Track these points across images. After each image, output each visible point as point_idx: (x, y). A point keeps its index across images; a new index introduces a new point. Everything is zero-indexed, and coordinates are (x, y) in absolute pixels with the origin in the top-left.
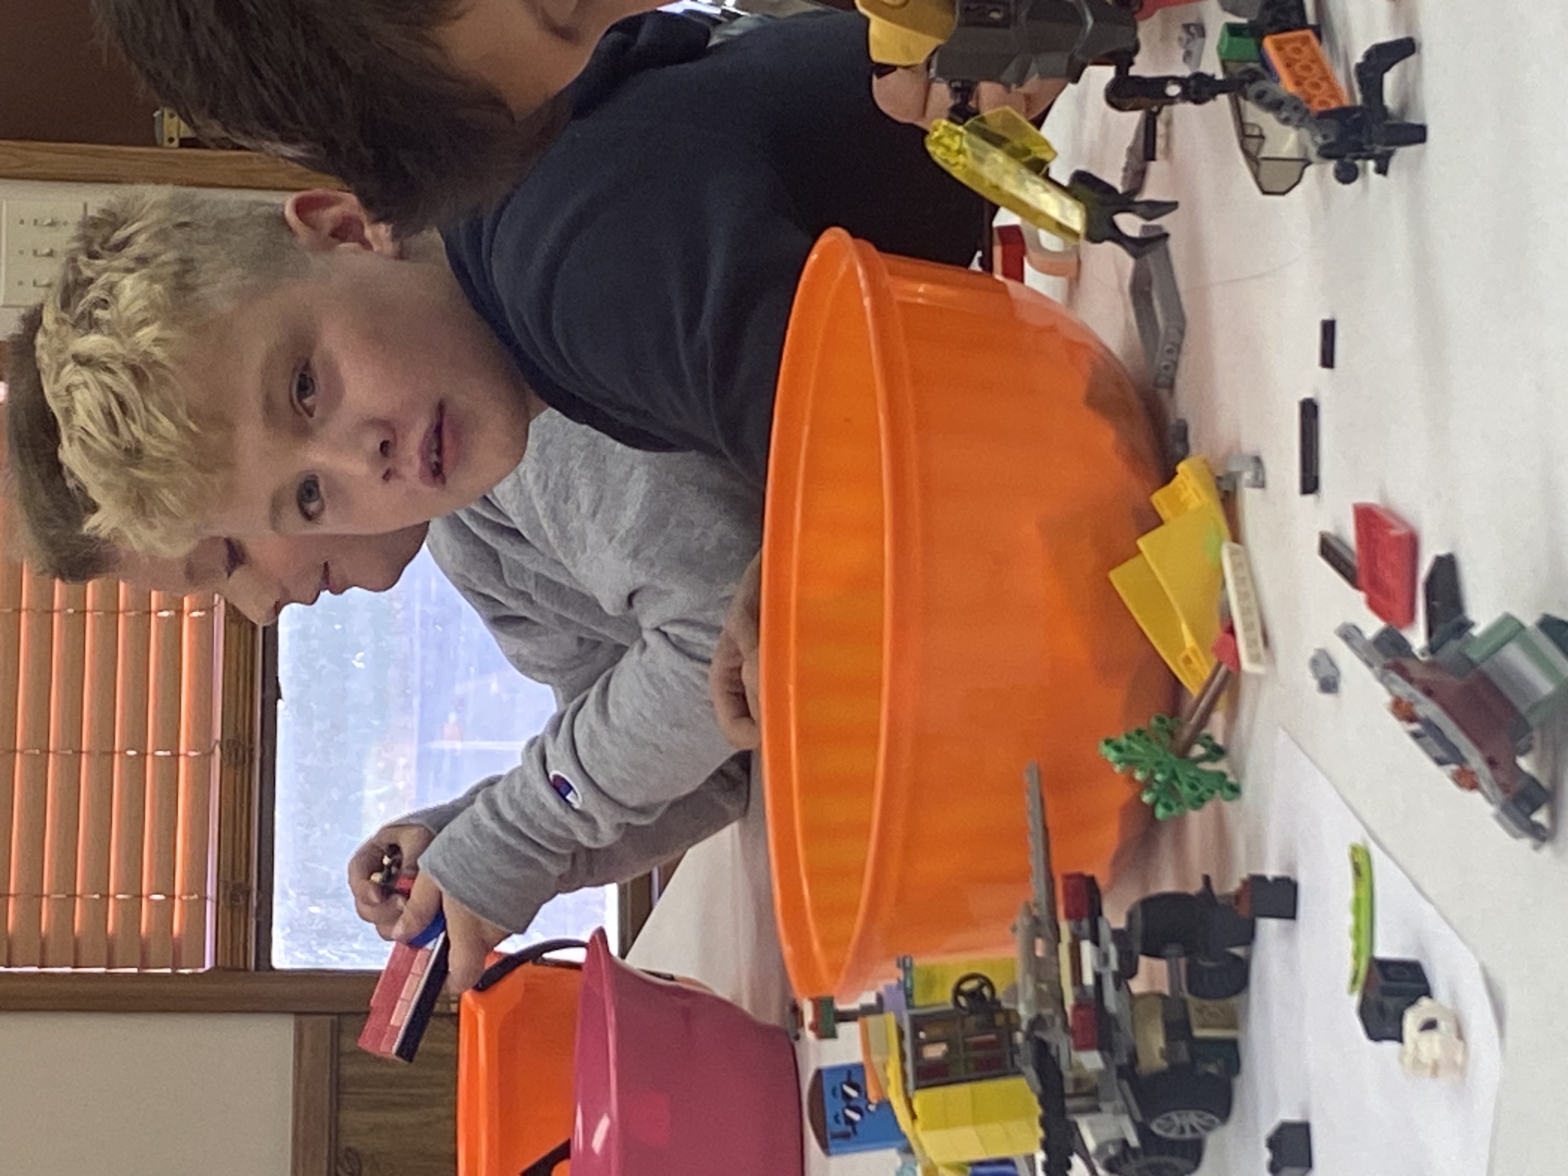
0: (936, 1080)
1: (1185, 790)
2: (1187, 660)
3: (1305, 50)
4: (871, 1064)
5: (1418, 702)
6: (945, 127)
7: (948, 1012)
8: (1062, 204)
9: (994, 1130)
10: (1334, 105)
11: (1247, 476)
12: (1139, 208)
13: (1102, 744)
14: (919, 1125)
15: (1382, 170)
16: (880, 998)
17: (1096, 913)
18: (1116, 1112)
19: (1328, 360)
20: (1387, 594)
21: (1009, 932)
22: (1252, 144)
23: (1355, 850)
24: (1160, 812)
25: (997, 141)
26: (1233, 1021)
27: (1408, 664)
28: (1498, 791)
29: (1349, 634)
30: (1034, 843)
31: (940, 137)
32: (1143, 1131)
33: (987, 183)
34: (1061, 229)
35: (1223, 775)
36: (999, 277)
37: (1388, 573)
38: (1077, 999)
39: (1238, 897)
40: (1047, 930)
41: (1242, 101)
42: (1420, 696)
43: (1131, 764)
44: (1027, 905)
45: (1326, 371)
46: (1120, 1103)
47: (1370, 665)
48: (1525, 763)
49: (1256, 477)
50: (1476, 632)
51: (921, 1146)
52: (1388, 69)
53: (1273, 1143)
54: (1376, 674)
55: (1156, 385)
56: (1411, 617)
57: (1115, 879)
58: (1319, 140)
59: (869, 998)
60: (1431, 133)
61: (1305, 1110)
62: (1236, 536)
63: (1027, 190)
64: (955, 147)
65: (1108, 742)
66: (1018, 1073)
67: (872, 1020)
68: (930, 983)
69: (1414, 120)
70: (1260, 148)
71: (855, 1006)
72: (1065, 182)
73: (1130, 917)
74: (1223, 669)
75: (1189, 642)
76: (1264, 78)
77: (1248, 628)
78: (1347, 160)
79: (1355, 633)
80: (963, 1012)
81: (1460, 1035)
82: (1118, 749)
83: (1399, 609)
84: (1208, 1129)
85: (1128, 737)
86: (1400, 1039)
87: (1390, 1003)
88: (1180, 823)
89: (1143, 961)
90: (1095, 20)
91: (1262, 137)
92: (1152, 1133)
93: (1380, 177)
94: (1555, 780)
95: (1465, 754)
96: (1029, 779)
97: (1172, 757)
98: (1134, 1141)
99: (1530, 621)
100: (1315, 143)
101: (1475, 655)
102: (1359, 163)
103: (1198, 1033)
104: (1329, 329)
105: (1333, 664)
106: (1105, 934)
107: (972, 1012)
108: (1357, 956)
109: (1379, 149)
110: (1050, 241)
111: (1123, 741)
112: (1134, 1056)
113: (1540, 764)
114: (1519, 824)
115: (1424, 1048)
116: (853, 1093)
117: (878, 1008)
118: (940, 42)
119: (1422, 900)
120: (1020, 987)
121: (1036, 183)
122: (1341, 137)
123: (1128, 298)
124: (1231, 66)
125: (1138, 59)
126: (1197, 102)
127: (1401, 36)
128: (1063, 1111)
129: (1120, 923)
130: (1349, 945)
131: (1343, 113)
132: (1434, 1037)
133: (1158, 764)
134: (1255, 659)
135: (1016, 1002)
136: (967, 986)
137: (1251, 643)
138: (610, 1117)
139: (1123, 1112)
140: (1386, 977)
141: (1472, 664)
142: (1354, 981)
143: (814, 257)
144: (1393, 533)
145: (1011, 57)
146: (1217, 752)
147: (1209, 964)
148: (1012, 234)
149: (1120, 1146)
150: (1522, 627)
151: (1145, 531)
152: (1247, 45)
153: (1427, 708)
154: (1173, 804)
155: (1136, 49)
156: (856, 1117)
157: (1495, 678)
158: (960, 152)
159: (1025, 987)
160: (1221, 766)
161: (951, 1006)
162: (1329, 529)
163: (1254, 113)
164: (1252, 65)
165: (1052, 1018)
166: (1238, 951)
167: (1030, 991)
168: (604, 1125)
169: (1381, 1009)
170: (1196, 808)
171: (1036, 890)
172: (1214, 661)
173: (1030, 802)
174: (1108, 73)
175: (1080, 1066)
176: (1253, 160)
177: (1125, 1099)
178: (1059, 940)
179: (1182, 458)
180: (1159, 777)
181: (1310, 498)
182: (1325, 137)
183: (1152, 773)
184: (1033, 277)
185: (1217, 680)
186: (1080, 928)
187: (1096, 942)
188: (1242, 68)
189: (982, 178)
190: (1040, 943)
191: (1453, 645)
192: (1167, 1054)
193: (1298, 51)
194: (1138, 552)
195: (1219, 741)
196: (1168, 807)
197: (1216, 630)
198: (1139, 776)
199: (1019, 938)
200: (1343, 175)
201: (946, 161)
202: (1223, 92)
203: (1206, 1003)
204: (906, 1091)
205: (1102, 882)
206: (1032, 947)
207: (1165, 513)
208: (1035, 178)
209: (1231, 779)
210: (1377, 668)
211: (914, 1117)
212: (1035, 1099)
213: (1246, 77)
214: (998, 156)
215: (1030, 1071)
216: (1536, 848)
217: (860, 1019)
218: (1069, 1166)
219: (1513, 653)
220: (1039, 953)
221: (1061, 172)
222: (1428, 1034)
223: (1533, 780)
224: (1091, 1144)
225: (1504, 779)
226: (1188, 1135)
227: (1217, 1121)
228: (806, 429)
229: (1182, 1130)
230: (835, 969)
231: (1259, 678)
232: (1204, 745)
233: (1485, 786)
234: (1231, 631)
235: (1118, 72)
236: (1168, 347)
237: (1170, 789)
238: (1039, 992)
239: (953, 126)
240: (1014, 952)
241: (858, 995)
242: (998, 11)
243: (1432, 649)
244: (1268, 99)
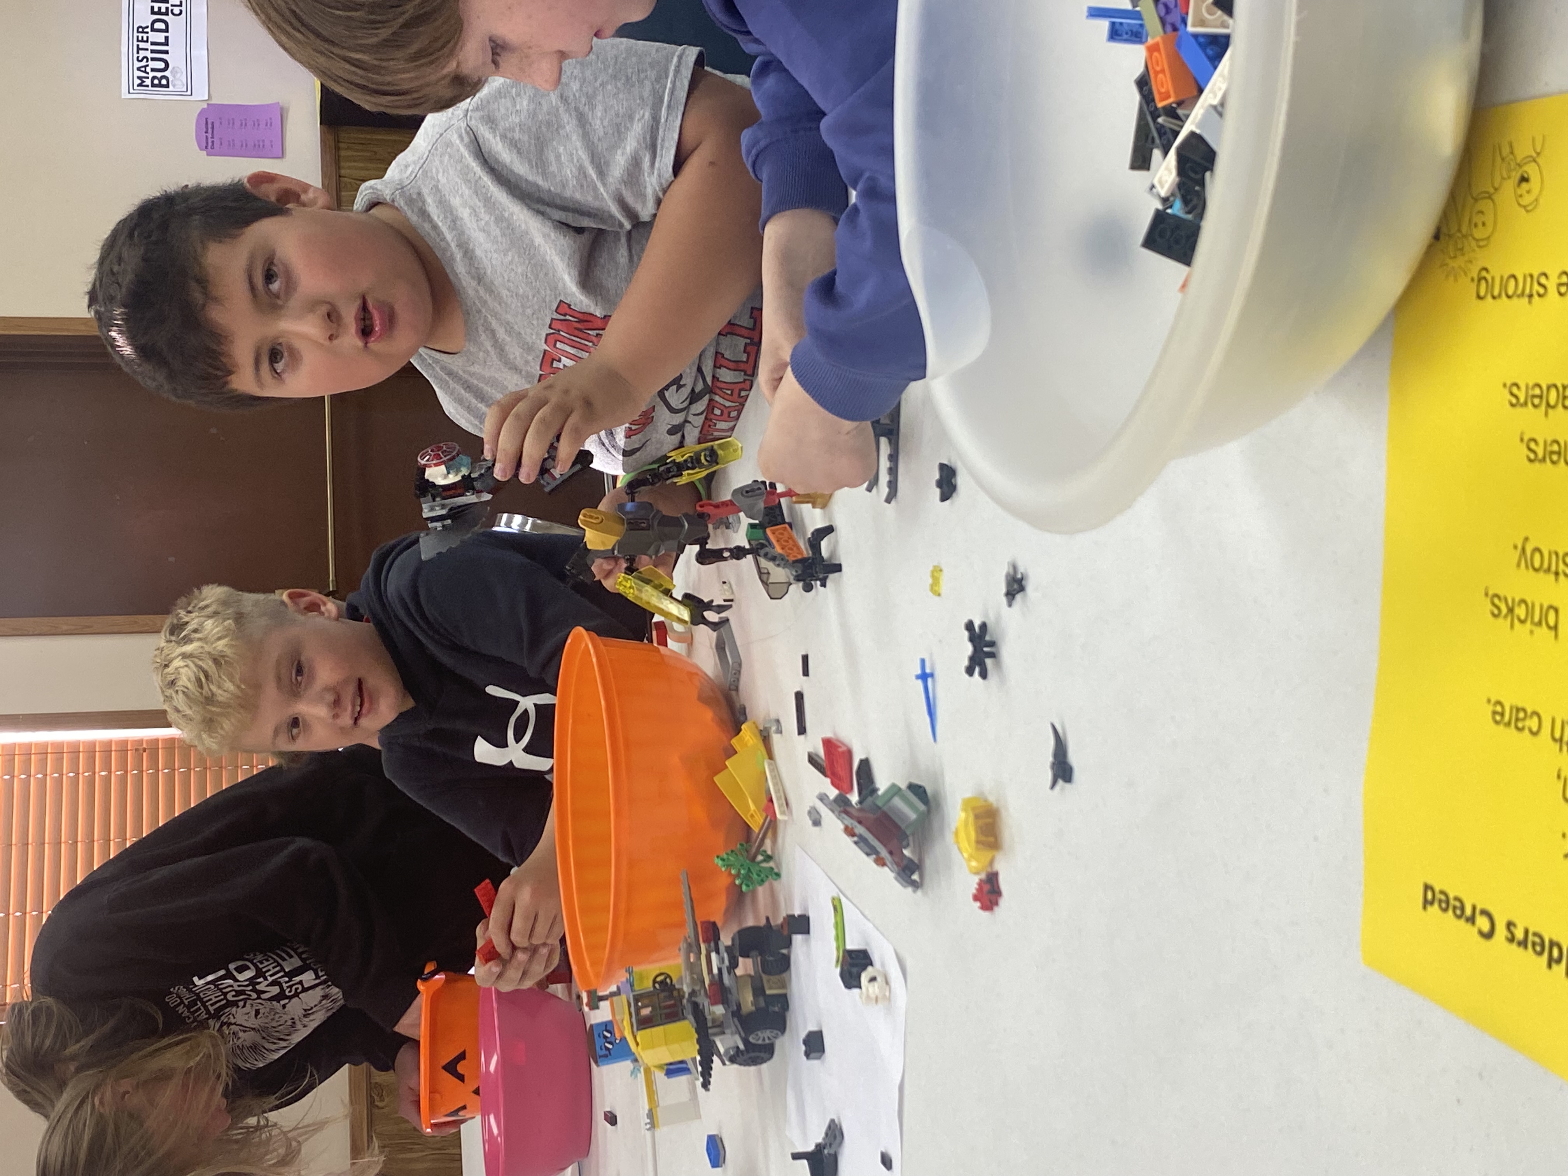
0: (647, 1026)
1: (755, 876)
2: (752, 816)
3: (785, 533)
4: (615, 1019)
5: (856, 826)
6: (623, 577)
7: (651, 992)
8: (679, 608)
9: (675, 1047)
10: (800, 557)
11: (774, 728)
12: (713, 608)
13: (716, 858)
14: (640, 1047)
15: (824, 585)
16: (618, 988)
17: (717, 938)
18: (732, 1034)
19: (806, 673)
20: (840, 779)
21: (677, 951)
22: (765, 577)
23: (833, 899)
24: (744, 888)
25: (647, 582)
26: (784, 985)
27: (849, 809)
28: (895, 866)
29: (822, 798)
30: (687, 907)
31: (620, 582)
32: (746, 1041)
33: (643, 601)
34: (681, 621)
35: (772, 869)
36: (655, 644)
37: (839, 769)
38: (710, 981)
39: (782, 925)
40: (695, 949)
41: (758, 557)
42: (856, 824)
43: (729, 866)
44: (685, 938)
45: (805, 678)
46: (734, 1029)
47: (833, 811)
48: (906, 852)
49: (778, 728)
50: (880, 793)
51: (641, 1057)
52: (822, 540)
53: (805, 1042)
54: (836, 816)
55: (730, 689)
56: (851, 788)
57: (726, 922)
58: (794, 573)
59: (613, 988)
60: (844, 568)
61: (820, 1024)
62: (771, 756)
63: (662, 603)
64: (628, 585)
65: (718, 857)
66: (684, 1018)
67: (615, 998)
68: (641, 978)
69: (837, 562)
70: (768, 579)
71: (607, 993)
72: (680, 598)
73: (733, 939)
74: (768, 819)
75: (752, 807)
76: (767, 546)
77: (778, 799)
78: (807, 581)
79: (826, 797)
80: (658, 991)
81: (887, 983)
82: (723, 860)
83: (845, 786)
84: (775, 1038)
85: (727, 854)
86: (860, 987)
87: (854, 970)
88: (754, 893)
89: (741, 959)
90: (688, 523)
91: (768, 573)
92: (750, 1043)
93: (823, 588)
94: (921, 860)
95: (879, 849)
96: (683, 877)
97: (748, 861)
98: (742, 1047)
99: (903, 786)
100: (792, 575)
101: (880, 803)
102: (813, 582)
103: (768, 992)
104: (805, 659)
105: (818, 813)
106: (722, 949)
107: (662, 991)
108: (838, 949)
109: (821, 576)
110: (678, 627)
111: (725, 856)
112: (739, 1006)
113: (913, 852)
114: (907, 882)
115: (871, 990)
116: (608, 1035)
117: (618, 993)
118: (619, 538)
119: (865, 920)
120: (684, 977)
121: (666, 600)
122: (803, 571)
123: (715, 650)
124: (753, 542)
125: (709, 541)
126: (738, 559)
127: (827, 524)
128: (707, 1035)
129: (728, 942)
130: (834, 945)
131: (803, 561)
132: (876, 984)
133: (742, 865)
134: (783, 813)
135: (682, 984)
136: (659, 979)
137: (780, 806)
138: (497, 1055)
139: (736, 1033)
140: (851, 958)
141: (879, 808)
142: (837, 961)
143: (569, 641)
144: (840, 750)
145: (651, 544)
146: (769, 858)
147: (771, 958)
148: (661, 626)
149: (735, 1050)
150: (900, 789)
151: (729, 756)
152: (759, 532)
153: (860, 830)
154: (750, 883)
155: (708, 537)
156: (610, 1046)
157: (890, 814)
158: (631, 587)
159: (686, 977)
160: (771, 864)
161: (652, 989)
162: (811, 750)
163: (763, 562)
164: (761, 541)
165: (700, 991)
166: (784, 951)
167: (688, 979)
168: (495, 1059)
169: (850, 973)
170: (760, 885)
171: (689, 930)
172: (764, 815)
173: (684, 889)
174: (697, 548)
175: (714, 1013)
176: (765, 583)
177: (736, 1026)
178: (700, 953)
179: (744, 723)
180: (742, 872)
181: (802, 737)
182: (796, 571)
183: (739, 870)
184: (672, 644)
185: (766, 824)
186: (710, 946)
187: (718, 952)
188: (757, 543)
189: (641, 599)
190: (692, 955)
191: (870, 800)
192: (755, 1003)
193: (782, 534)
194: (726, 767)
195: (769, 852)
196: (747, 886)
197: (765, 801)
198: (733, 872)
199: (682, 953)
200: (806, 589)
201: (625, 592)
202: (749, 554)
203: (771, 977)
204: (633, 1032)
205: (719, 925)
206: (689, 958)
207: (737, 747)
208: (666, 597)
209: (776, 870)
210: (837, 813)
211: (637, 1044)
212: (694, 1030)
213: (759, 547)
214: (648, 588)
215: (691, 1017)
216: (914, 892)
217: (609, 999)
218: (712, 1061)
219: (897, 802)
220: (692, 960)
221: (678, 594)
222: (872, 984)
223: (910, 860)
224: (722, 1050)
225: (897, 860)
226: (767, 1041)
227: (779, 1033)
228: (571, 721)
229: (764, 1040)
230: (597, 975)
231: (785, 822)
232: (762, 855)
233: (888, 863)
234: (771, 800)
235: (701, 547)
236: (734, 672)
237: (748, 878)
238: (692, 978)
239: (627, 576)
240: (680, 961)
241: (609, 987)
242: (644, 523)
243: (860, 802)
244: (769, 556)
